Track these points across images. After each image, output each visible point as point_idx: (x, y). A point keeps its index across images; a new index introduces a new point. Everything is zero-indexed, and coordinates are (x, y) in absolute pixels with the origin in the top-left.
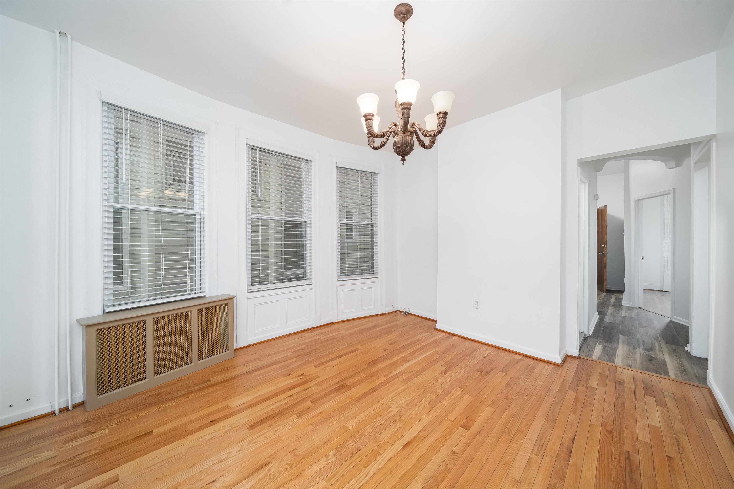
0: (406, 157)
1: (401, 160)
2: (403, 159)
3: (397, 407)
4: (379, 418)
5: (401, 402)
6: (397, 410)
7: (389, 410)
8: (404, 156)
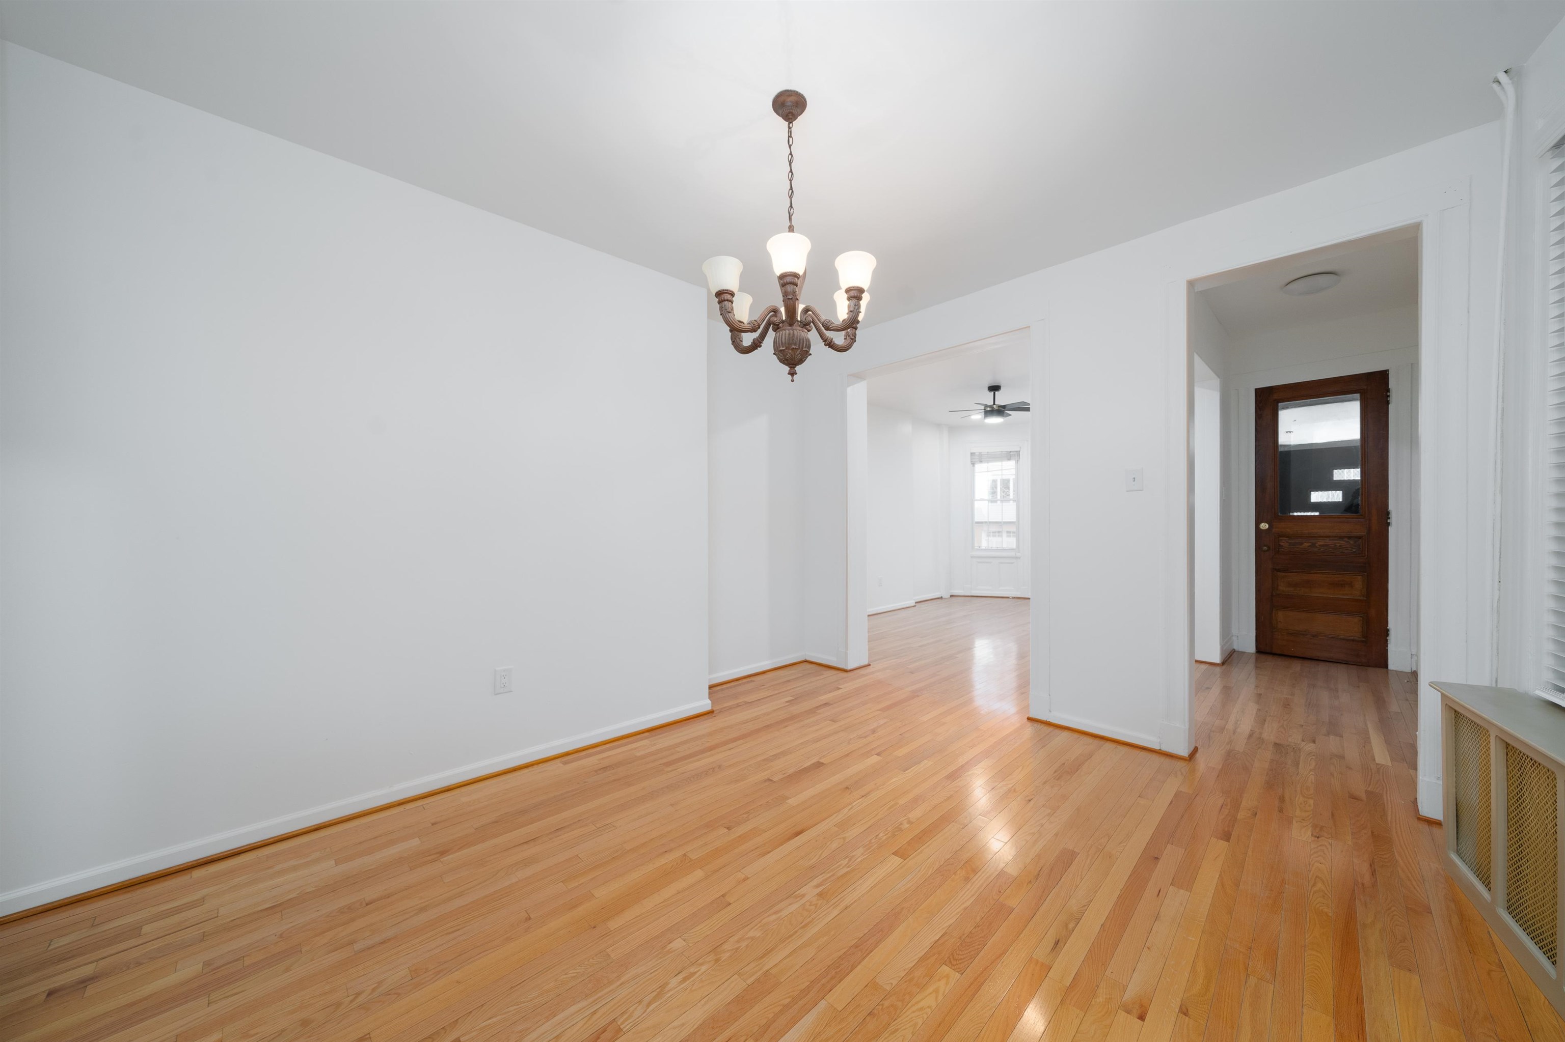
0: (798, 368)
1: (788, 374)
2: (792, 371)
3: (803, 896)
4: (841, 874)
5: (795, 907)
6: (803, 890)
7: (821, 888)
8: (793, 366)
